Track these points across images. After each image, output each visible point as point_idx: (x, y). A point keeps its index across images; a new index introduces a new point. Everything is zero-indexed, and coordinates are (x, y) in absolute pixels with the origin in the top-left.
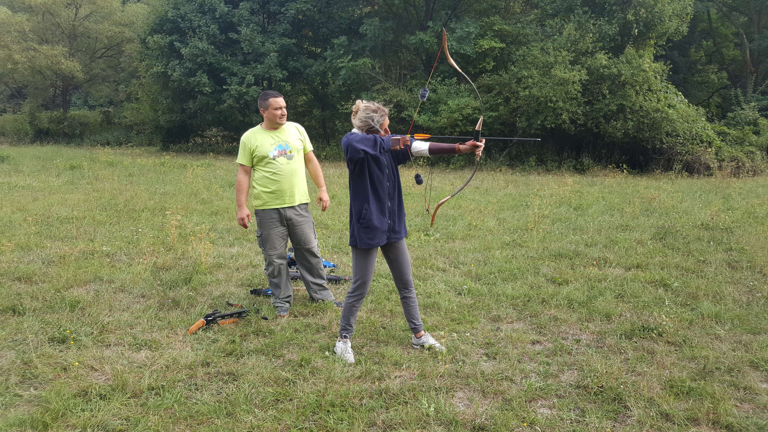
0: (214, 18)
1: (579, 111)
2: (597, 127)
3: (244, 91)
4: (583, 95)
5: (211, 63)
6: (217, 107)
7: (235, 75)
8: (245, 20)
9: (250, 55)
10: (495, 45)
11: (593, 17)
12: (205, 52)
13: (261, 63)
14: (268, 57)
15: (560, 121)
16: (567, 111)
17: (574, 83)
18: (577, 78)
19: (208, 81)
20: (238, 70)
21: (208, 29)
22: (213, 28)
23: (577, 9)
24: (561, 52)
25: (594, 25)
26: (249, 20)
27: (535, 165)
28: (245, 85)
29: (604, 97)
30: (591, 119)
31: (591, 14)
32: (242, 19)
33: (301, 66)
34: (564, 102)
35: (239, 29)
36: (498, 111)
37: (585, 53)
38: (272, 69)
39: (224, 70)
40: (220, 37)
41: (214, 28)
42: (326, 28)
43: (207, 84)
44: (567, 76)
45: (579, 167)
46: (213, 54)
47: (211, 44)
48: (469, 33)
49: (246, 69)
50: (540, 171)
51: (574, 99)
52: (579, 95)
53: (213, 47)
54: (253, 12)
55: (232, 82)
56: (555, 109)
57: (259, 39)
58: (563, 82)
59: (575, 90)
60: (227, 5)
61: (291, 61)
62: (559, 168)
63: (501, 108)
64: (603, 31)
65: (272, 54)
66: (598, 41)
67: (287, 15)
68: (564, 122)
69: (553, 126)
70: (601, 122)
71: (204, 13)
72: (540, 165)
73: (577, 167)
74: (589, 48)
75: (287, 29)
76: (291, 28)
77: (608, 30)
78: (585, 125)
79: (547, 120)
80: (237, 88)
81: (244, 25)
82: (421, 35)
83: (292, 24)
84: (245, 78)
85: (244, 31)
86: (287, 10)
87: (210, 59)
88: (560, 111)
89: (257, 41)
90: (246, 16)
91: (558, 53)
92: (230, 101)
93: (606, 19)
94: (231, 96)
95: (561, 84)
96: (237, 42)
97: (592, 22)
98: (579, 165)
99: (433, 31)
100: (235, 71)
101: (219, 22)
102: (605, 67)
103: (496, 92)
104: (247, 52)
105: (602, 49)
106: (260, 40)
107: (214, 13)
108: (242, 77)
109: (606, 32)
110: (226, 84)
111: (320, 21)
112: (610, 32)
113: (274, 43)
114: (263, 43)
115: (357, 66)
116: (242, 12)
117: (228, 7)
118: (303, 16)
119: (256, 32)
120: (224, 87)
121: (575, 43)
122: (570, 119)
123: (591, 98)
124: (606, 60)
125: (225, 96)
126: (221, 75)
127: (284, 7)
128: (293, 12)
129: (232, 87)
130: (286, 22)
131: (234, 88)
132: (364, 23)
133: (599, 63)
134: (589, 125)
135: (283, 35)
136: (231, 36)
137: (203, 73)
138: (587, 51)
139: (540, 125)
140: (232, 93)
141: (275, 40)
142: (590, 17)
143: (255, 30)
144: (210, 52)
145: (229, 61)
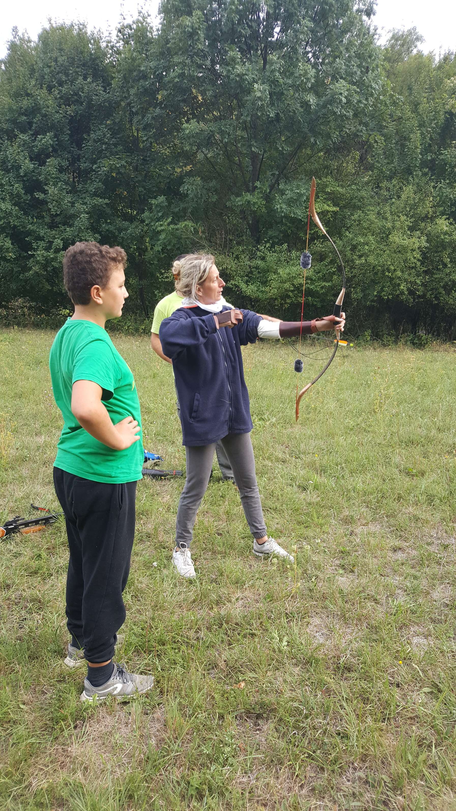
0: (18, 176)
1: (418, 282)
2: (437, 298)
3: (51, 256)
4: (422, 263)
5: (15, 226)
6: (22, 275)
7: (41, 239)
8: (52, 178)
9: (58, 217)
10: (328, 208)
11: (433, 179)
12: (8, 214)
13: (70, 226)
14: (79, 219)
15: (398, 292)
16: (406, 280)
17: (413, 250)
18: (417, 245)
19: (11, 246)
20: (45, 233)
21: (11, 187)
22: (16, 188)
23: (416, 171)
24: (399, 217)
25: (434, 187)
26: (57, 178)
27: (371, 340)
28: (52, 250)
29: (445, 265)
30: (430, 290)
31: (431, 176)
32: (49, 177)
33: (115, 229)
34: (402, 272)
35: (46, 188)
36: (332, 282)
37: (425, 218)
38: (83, 232)
39: (29, 233)
40: (25, 197)
41: (18, 187)
42: (143, 187)
43: (10, 250)
44: (406, 242)
45: (417, 342)
46: (17, 216)
47: (15, 205)
48: (300, 195)
49: (54, 232)
50: (376, 345)
51: (413, 268)
52: (418, 263)
53: (17, 208)
54: (61, 170)
55: (38, 247)
56: (391, 279)
57: (68, 199)
58: (401, 250)
59: (415, 258)
60: (33, 162)
61: (103, 223)
62: (396, 342)
63: (335, 277)
64: (444, 194)
65: (82, 215)
66: (438, 205)
67: (99, 173)
68: (402, 293)
69: (390, 297)
70: (441, 293)
71: (7, 171)
72: (375, 339)
73: (415, 341)
74: (429, 213)
75: (99, 188)
76: (104, 187)
77: (449, 193)
78: (424, 296)
79: (384, 291)
80: (43, 253)
81: (51, 183)
82: (248, 197)
83: (105, 182)
84: (53, 242)
85: (52, 190)
86: (99, 167)
87: (14, 222)
88: (398, 281)
89: (66, 201)
90: (53, 174)
91: (396, 218)
92: (36, 268)
93: (448, 181)
94: (38, 262)
95: (399, 251)
96: (44, 202)
97: (432, 184)
98: (416, 339)
99: (261, 192)
100: (42, 234)
101: (23, 181)
102: (446, 233)
103: (329, 260)
104: (54, 213)
105: (443, 214)
106: (70, 200)
107: (18, 171)
108: (49, 241)
109: (447, 196)
110: (32, 249)
111: (137, 179)
112: (451, 196)
113: (85, 204)
114: (73, 204)
115: (177, 229)
116: (50, 169)
117: (34, 164)
118: (117, 174)
119: (65, 191)
120: (30, 253)
121: (414, 206)
122: (408, 289)
123: (431, 267)
124: (447, 226)
125: (30, 262)
126: (26, 239)
127: (96, 164)
128: (105, 169)
129: (39, 252)
130: (98, 180)
131: (40, 254)
132: (185, 182)
133: (440, 228)
134: (428, 296)
135: (95, 194)
136: (37, 196)
137: (6, 237)
138: (426, 216)
139: (376, 296)
140: (38, 259)
141: (85, 201)
142: (430, 179)
143: (64, 189)
144: (14, 213)
145: (36, 223)
